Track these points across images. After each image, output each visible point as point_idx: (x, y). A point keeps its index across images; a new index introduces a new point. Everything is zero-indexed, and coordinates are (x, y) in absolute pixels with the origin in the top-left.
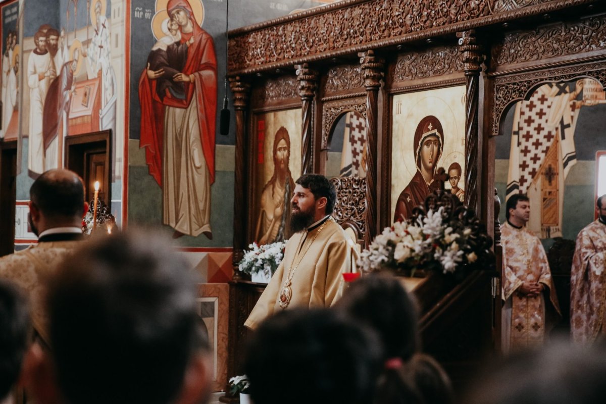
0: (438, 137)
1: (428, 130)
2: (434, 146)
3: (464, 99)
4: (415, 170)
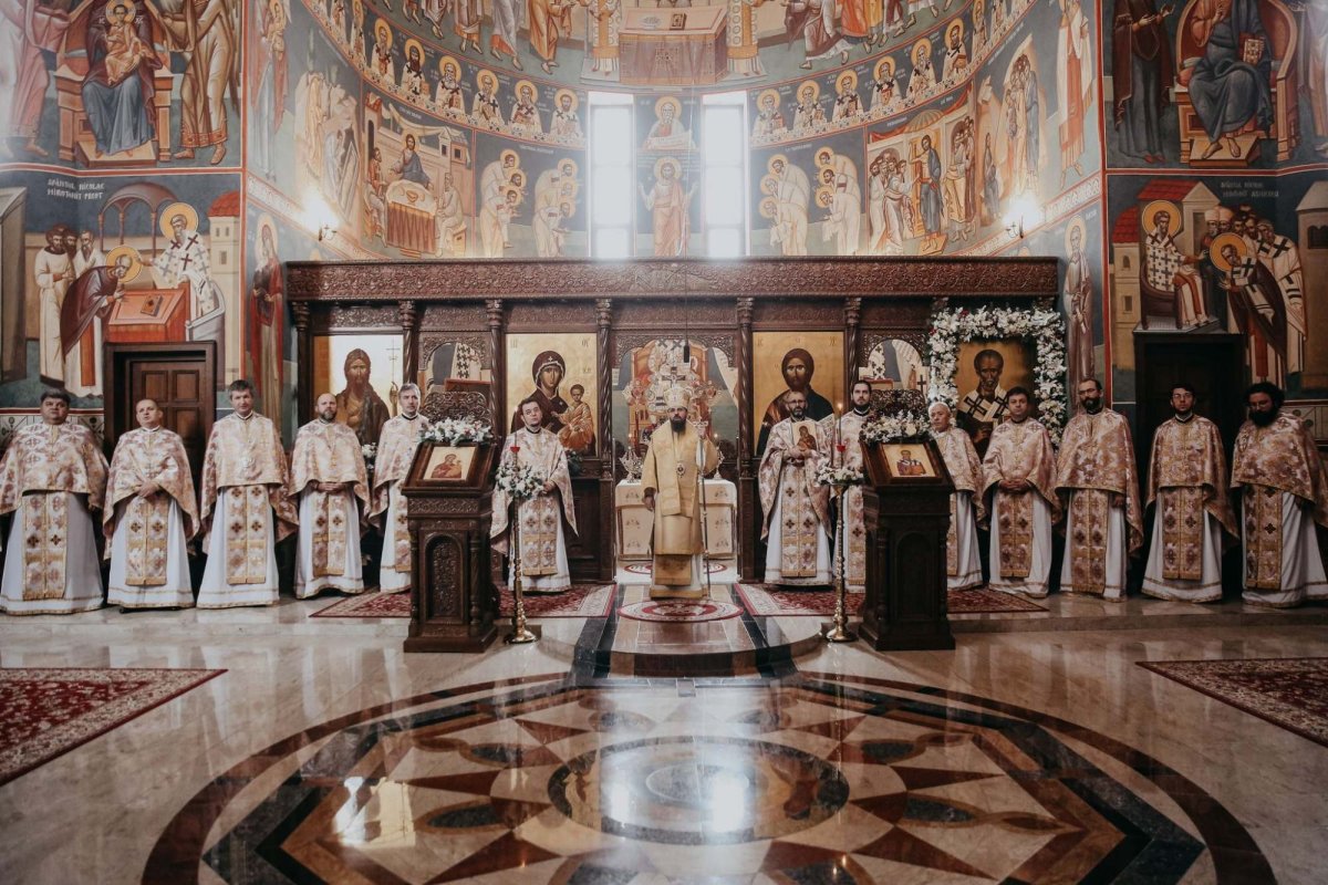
0: (559, 367)
1: (549, 361)
3: (585, 343)
4: (534, 388)
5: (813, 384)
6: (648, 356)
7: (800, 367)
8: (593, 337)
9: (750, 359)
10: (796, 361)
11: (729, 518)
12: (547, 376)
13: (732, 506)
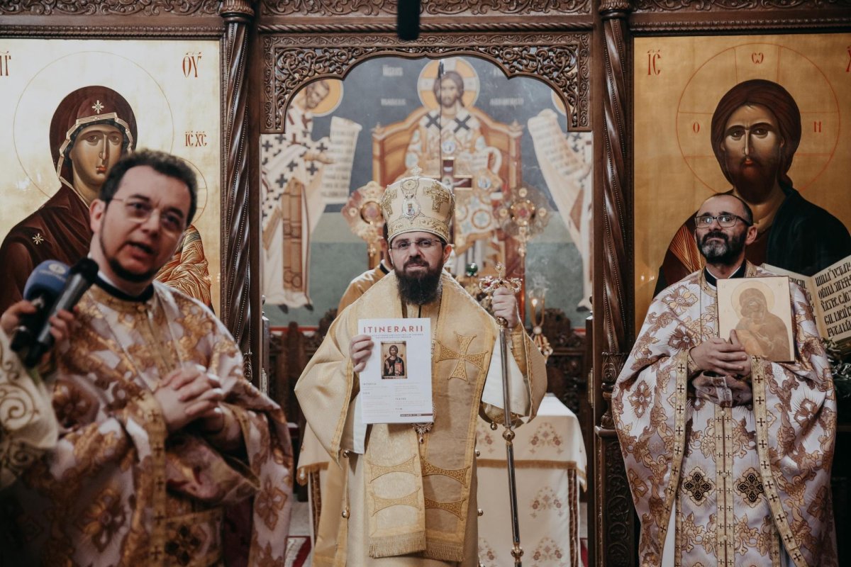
0: (121, 128)
1: (93, 113)
2: (111, 143)
3: (190, 65)
4: (54, 184)
5: (794, 174)
6: (405, 146)
7: (761, 129)
8: (210, 52)
9: (625, 107)
10: (749, 114)
11: (563, 494)
12: (89, 151)
13: (570, 468)
